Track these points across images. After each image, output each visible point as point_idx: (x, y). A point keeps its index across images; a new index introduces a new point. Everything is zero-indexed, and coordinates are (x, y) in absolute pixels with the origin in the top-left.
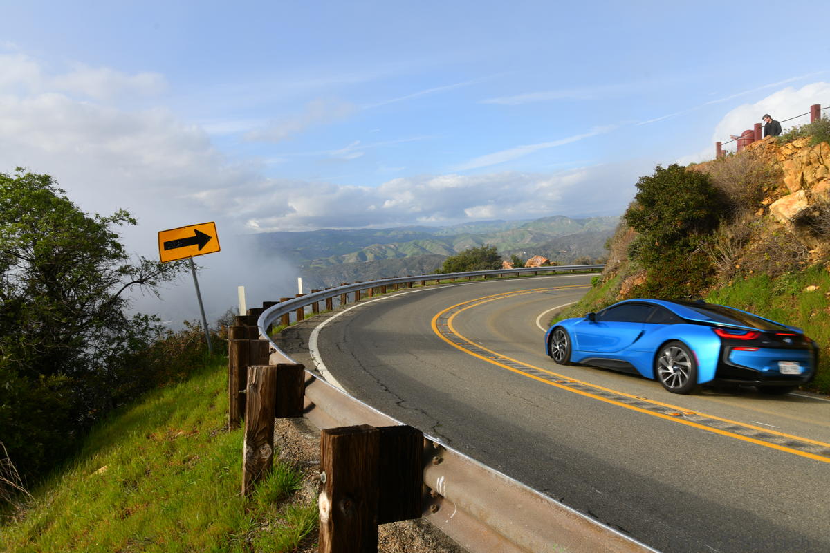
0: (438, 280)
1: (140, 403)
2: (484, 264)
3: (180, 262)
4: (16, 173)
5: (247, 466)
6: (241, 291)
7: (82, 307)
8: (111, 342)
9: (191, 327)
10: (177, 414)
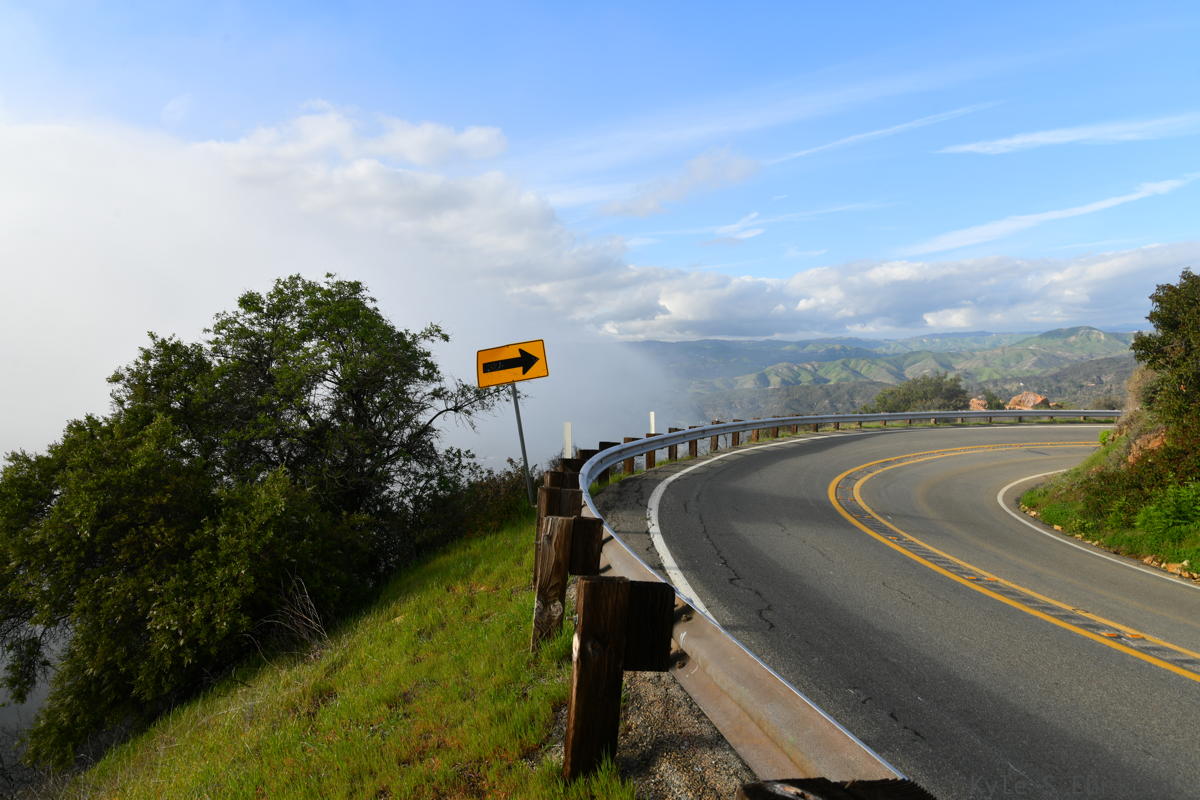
0: (860, 423)
1: (446, 552)
2: (938, 401)
3: (501, 388)
4: (326, 280)
5: (536, 622)
6: (568, 426)
7: (389, 436)
8: (418, 479)
9: (516, 467)
10: (481, 568)
